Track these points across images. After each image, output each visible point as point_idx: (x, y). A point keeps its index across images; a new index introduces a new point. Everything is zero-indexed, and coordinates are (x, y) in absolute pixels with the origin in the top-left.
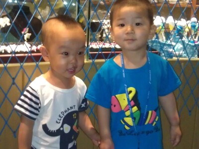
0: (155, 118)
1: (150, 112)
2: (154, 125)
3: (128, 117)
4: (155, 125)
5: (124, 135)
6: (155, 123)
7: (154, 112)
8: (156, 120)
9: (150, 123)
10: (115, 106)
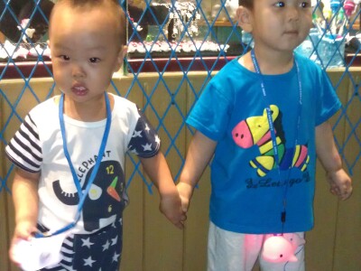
0: (306, 159)
1: (298, 147)
2: (302, 170)
3: (263, 155)
4: (306, 169)
5: (255, 187)
6: (305, 166)
7: (303, 147)
8: (307, 161)
9: (297, 166)
10: (242, 136)
